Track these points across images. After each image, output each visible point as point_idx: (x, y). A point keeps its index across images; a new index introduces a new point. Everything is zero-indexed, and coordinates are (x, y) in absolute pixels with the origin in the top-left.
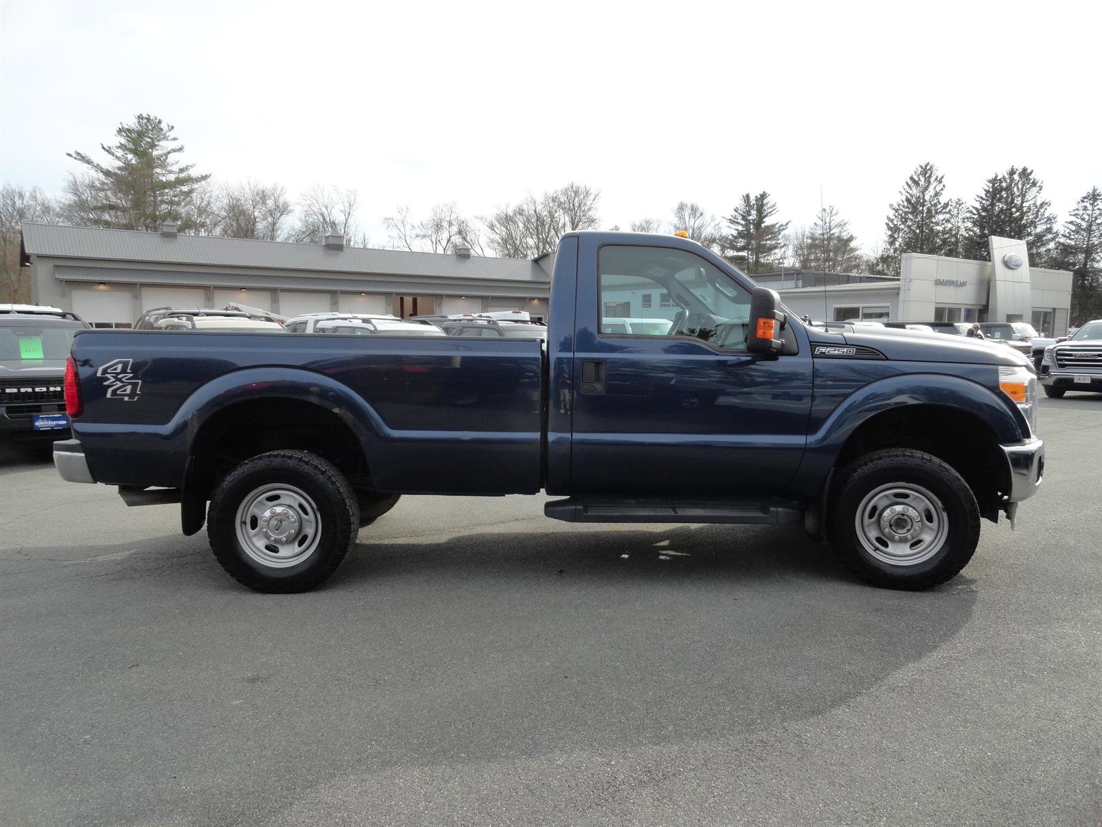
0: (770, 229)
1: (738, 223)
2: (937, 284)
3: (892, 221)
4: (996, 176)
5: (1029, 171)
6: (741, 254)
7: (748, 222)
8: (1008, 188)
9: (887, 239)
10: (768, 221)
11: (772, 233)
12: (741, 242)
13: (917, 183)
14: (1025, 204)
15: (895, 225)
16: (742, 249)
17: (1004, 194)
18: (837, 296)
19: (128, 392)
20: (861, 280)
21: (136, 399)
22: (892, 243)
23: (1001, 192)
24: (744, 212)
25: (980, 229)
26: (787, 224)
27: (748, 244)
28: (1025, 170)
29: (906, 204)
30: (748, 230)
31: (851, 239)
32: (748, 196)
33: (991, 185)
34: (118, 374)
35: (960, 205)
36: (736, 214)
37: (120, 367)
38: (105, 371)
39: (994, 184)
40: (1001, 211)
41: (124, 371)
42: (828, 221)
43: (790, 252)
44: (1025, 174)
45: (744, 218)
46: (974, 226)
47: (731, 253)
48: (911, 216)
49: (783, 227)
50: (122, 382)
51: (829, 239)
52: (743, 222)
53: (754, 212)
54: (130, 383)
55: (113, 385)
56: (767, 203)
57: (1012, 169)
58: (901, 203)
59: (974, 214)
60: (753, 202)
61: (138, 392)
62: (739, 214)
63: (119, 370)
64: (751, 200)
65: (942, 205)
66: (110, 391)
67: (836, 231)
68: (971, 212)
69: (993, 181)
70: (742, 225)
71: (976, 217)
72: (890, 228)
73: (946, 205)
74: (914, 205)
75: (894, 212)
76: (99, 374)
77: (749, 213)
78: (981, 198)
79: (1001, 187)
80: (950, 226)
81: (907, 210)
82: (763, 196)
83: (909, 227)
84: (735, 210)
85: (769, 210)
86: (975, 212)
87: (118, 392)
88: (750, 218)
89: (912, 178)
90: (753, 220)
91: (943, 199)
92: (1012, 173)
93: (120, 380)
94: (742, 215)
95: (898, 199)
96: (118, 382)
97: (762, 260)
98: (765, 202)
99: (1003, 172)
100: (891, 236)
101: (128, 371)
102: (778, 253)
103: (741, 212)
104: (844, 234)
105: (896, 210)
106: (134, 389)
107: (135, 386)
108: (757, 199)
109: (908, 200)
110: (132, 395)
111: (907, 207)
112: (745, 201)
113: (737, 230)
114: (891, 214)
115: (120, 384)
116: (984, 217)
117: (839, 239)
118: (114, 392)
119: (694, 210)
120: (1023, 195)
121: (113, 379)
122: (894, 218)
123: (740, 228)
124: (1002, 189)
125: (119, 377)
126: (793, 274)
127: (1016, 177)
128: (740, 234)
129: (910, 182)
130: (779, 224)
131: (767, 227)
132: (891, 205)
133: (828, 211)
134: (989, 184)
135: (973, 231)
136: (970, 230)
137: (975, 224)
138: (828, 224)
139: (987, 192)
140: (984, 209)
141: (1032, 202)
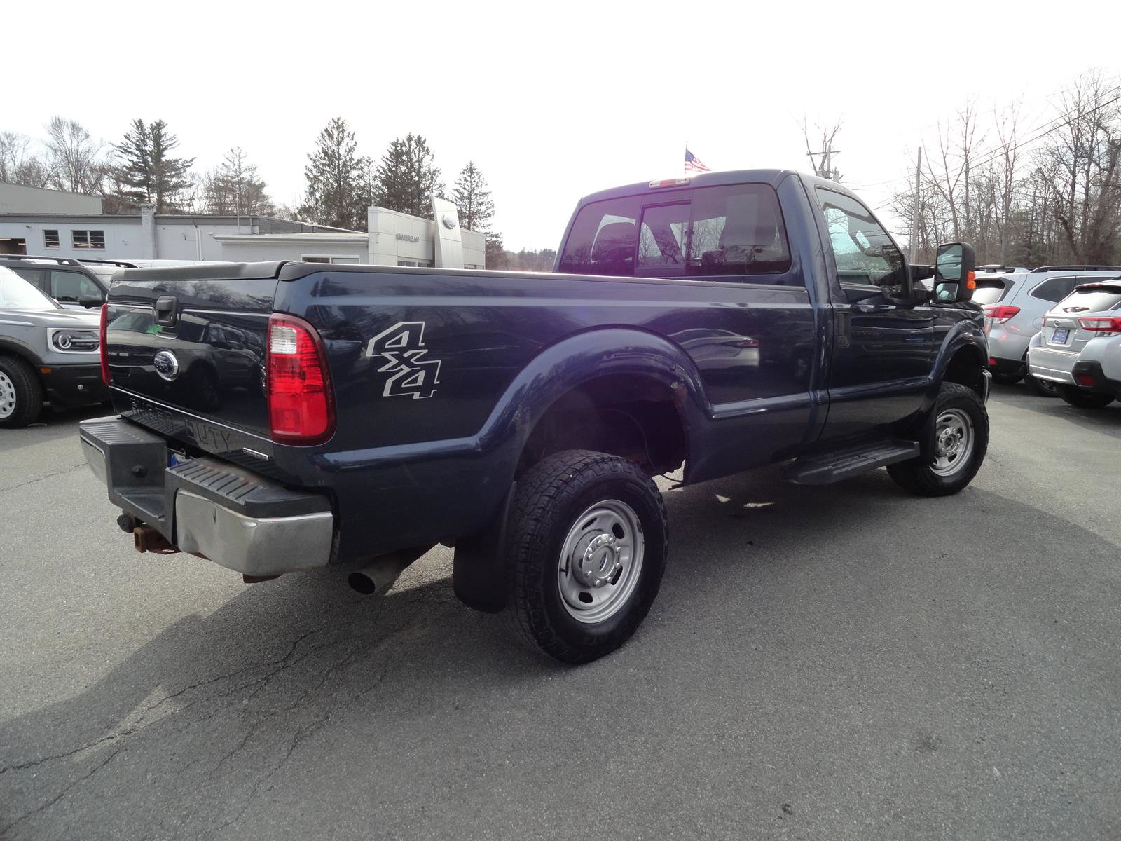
0: (171, 165)
1: (131, 153)
2: (397, 238)
3: (311, 171)
4: (398, 141)
5: (423, 140)
6: (140, 190)
7: (144, 154)
8: (408, 153)
9: (307, 190)
10: (169, 155)
11: (175, 170)
12: (139, 177)
13: (331, 136)
14: (422, 170)
15: (315, 176)
16: (140, 184)
17: (404, 158)
18: (300, 246)
19: (420, 382)
20: (313, 230)
21: (431, 396)
22: (312, 194)
23: (402, 155)
24: (138, 141)
25: (388, 188)
26: (192, 160)
27: (148, 179)
28: (419, 138)
29: (323, 155)
30: (145, 162)
31: (262, 186)
32: (140, 122)
33: (394, 148)
34: (404, 350)
35: (370, 163)
36: (128, 141)
37: (405, 336)
38: (380, 346)
39: (396, 147)
40: (404, 173)
41: (412, 344)
42: (237, 163)
43: (201, 192)
44: (420, 141)
45: (139, 148)
46: (383, 186)
47: (126, 188)
48: (328, 169)
49: (187, 164)
50: (409, 365)
51: (240, 183)
52: (137, 153)
53: (150, 143)
54: (423, 367)
55: (397, 372)
56: (165, 134)
57: (410, 136)
58: (318, 154)
59: (381, 173)
60: (148, 131)
61: (436, 382)
62: (132, 142)
63: (404, 343)
64: (145, 127)
65: (356, 161)
66: (389, 383)
67: (246, 176)
68: (378, 170)
69: (395, 144)
70: (137, 155)
71: (383, 176)
72: (309, 178)
73: (359, 162)
74: (330, 157)
75: (312, 162)
76: (369, 352)
77: (144, 142)
78: (387, 159)
79: (402, 151)
80: (362, 183)
81: (325, 162)
82: (159, 125)
83: (328, 179)
84: (126, 137)
85: (169, 143)
86: (382, 171)
87: (403, 386)
88: (147, 148)
89: (326, 130)
90: (151, 152)
91: (356, 156)
92: (410, 139)
93: (406, 362)
94: (136, 144)
95: (316, 149)
96: (403, 366)
97: (167, 199)
98: (163, 132)
99: (402, 138)
100: (311, 186)
101: (420, 344)
102: (185, 193)
103: (134, 141)
104: (254, 180)
105: (315, 161)
106: (429, 378)
107: (430, 370)
108: (152, 128)
109: (325, 153)
110: (424, 390)
111: (325, 159)
112: (137, 127)
113: (132, 161)
114: (310, 164)
115: (406, 369)
116: (390, 177)
117: (249, 183)
118: (396, 386)
119: (75, 128)
120: (420, 162)
121: (394, 361)
122: (313, 168)
123: (135, 159)
124: (403, 154)
125: (406, 355)
126: (248, 219)
127: (413, 143)
128: (135, 167)
129: (325, 134)
130: (183, 160)
131: (169, 162)
132: (308, 155)
133: (235, 152)
134: (392, 146)
135: (382, 190)
136: (379, 188)
137: (382, 181)
138: (237, 167)
139: (391, 154)
140: (390, 170)
141: (427, 168)
